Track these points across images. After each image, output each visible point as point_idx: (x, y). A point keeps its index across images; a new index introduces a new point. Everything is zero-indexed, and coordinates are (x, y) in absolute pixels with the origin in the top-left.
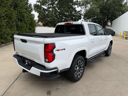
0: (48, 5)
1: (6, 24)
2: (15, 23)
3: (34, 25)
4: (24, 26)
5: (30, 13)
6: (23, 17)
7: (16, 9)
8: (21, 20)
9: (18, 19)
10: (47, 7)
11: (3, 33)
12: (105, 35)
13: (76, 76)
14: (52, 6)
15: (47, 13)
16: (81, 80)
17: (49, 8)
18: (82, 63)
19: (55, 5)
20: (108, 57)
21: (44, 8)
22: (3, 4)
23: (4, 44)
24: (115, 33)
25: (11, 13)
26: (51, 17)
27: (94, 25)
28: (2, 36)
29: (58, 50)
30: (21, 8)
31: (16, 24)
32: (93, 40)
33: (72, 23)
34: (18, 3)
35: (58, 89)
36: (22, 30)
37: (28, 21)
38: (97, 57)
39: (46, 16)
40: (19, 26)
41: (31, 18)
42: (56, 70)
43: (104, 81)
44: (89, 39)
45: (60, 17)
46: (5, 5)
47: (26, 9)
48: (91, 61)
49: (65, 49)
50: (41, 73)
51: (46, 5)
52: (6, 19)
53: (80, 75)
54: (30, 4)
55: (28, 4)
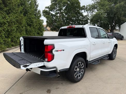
0: (56, 11)
1: (16, 28)
2: (24, 28)
3: (42, 30)
4: (33, 31)
5: (39, 18)
6: (32, 22)
7: (26, 15)
8: (30, 25)
9: (28, 24)
10: (55, 13)
11: (13, 37)
12: (109, 38)
13: (76, 77)
14: (60, 11)
15: (55, 18)
16: (81, 81)
17: (57, 14)
18: (83, 65)
19: (63, 10)
20: (112, 61)
21: (52, 14)
22: (14, 11)
23: (14, 46)
24: (123, 37)
25: (21, 19)
26: (59, 22)
27: (96, 28)
28: (12, 39)
29: (57, 51)
30: (30, 14)
31: (26, 29)
32: (94, 43)
33: (74, 27)
34: (28, 9)
35: (58, 88)
36: (30, 34)
37: (36, 25)
38: (100, 60)
39: (53, 21)
40: (28, 30)
41: (39, 23)
42: (55, 69)
43: (105, 83)
44: (90, 42)
45: (67, 22)
46: (16, 11)
47: (35, 15)
48: (93, 63)
49: (64, 50)
50: (41, 71)
51: (54, 10)
52: (16, 24)
53: (80, 76)
54: (39, 10)
55: (37, 10)
